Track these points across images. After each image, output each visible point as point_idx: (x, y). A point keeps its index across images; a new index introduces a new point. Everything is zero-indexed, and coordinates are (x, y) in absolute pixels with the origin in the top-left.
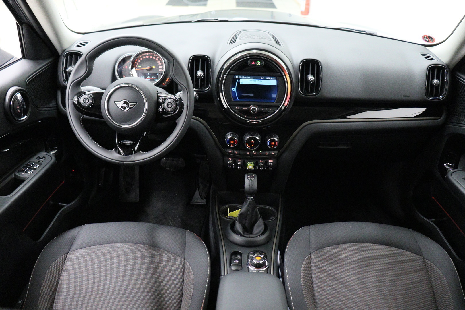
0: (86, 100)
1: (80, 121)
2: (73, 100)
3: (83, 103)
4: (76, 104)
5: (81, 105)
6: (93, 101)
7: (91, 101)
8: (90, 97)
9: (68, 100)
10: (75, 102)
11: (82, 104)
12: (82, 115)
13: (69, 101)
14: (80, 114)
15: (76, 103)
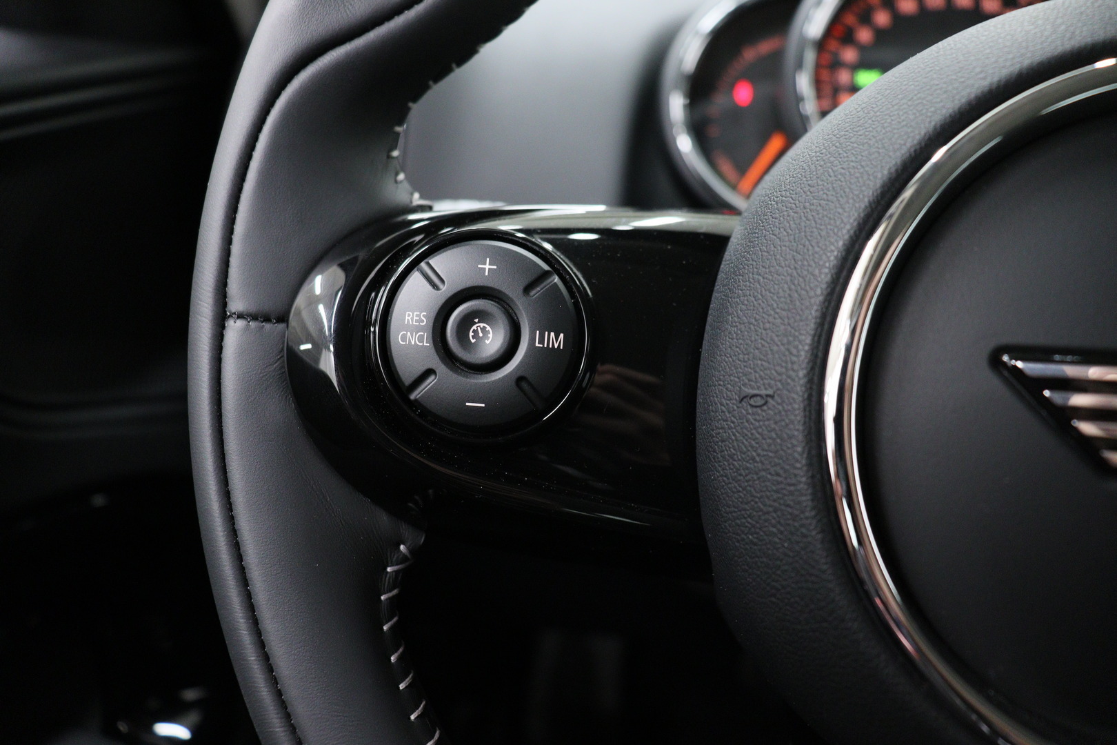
0: (478, 326)
1: (371, 613)
2: (283, 318)
3: (435, 362)
4: (324, 377)
5: (402, 390)
6: (575, 343)
7: (556, 341)
8: (545, 275)
9: (221, 317)
10: (318, 348)
11: (408, 379)
12: (406, 530)
13: (234, 329)
14: (383, 519)
15: (328, 364)
